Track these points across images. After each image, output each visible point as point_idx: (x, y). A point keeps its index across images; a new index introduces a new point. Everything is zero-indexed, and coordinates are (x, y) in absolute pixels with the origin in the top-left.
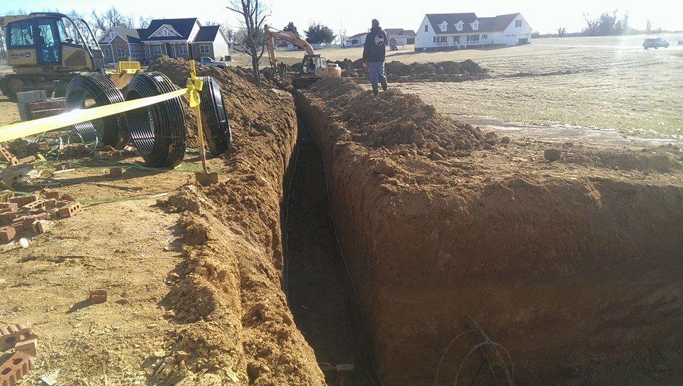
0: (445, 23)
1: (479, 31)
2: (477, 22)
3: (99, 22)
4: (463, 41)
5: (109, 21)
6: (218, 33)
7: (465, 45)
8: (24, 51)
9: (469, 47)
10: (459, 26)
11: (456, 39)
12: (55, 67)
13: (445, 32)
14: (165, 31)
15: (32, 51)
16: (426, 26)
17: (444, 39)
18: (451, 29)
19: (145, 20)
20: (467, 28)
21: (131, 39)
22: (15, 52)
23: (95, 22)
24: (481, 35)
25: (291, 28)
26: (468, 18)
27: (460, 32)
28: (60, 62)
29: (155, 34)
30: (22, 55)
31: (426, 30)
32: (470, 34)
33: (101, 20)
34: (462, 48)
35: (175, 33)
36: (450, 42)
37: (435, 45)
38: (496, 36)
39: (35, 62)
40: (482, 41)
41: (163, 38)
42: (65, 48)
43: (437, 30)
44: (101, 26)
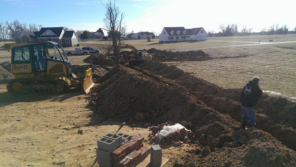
0: (173, 31)
1: (186, 35)
2: (185, 31)
3: (9, 26)
4: (180, 39)
5: (14, 26)
6: (74, 34)
7: (181, 40)
8: (23, 65)
9: (183, 41)
10: (178, 32)
11: (177, 38)
12: (43, 74)
13: (172, 35)
14: (48, 33)
15: (29, 64)
16: (165, 32)
17: (172, 38)
18: (175, 34)
19: (32, 26)
20: (181, 33)
21: (31, 36)
22: (17, 65)
23: (7, 26)
24: (187, 36)
25: (100, 31)
26: (182, 29)
27: (179, 35)
28: (46, 71)
29: (44, 34)
30: (22, 67)
31: (165, 34)
32: (183, 36)
33: (10, 25)
34: (180, 42)
35: (53, 34)
36: (175, 39)
37: (169, 40)
38: (193, 37)
39: (31, 71)
40: (187, 39)
41: (47, 36)
42: (49, 62)
43: (169, 34)
44: (10, 28)
